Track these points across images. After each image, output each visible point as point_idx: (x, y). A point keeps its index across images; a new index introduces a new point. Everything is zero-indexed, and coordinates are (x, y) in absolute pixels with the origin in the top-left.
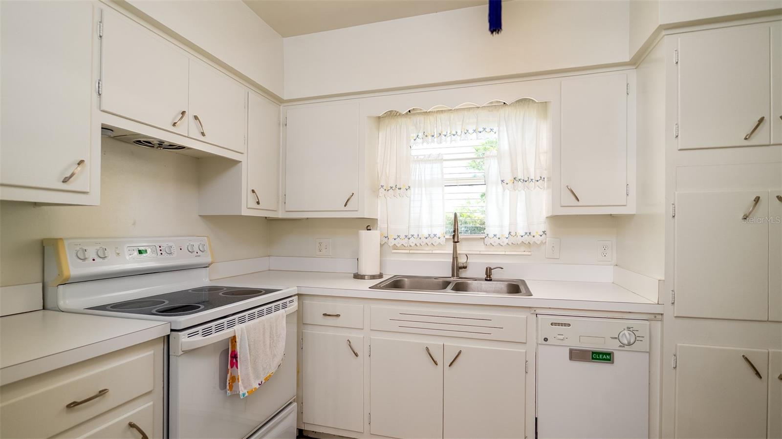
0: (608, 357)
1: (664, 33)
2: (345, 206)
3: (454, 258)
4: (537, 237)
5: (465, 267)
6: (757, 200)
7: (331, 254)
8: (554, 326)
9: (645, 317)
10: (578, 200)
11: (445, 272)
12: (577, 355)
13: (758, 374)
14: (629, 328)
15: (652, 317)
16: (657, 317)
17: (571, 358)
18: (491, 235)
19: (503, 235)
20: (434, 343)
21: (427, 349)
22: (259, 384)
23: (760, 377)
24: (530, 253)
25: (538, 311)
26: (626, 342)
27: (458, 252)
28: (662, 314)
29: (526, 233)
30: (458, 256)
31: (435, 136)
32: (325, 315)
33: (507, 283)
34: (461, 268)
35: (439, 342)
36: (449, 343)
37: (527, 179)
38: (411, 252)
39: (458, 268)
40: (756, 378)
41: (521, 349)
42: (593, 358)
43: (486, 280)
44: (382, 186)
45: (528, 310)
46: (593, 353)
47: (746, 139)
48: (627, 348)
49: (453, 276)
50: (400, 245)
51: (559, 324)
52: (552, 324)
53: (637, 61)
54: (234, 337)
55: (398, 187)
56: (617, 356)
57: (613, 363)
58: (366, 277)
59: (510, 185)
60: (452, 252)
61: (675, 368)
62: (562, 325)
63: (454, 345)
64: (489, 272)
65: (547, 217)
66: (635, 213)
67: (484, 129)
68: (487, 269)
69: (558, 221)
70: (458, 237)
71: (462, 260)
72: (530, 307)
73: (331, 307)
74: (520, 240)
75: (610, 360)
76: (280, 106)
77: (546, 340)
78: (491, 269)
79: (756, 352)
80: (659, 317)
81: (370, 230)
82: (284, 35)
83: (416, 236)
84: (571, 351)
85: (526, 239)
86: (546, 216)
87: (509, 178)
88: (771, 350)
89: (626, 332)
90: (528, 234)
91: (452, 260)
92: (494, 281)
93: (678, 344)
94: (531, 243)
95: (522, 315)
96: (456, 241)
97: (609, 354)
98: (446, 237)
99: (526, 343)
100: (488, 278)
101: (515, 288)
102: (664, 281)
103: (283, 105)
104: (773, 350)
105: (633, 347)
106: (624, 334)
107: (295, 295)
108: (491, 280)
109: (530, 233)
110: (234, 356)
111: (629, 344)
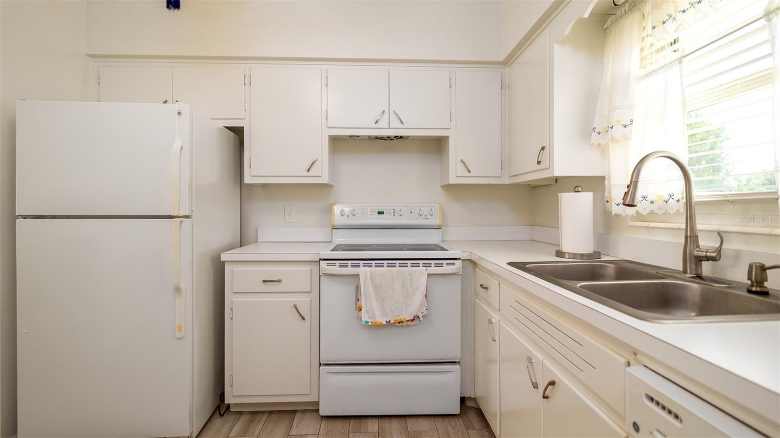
3: (687, 238)
22: (387, 322)
32: (481, 286)
49: (685, 271)
64: (755, 275)
68: (751, 267)
78: (763, 269)
91: (684, 242)
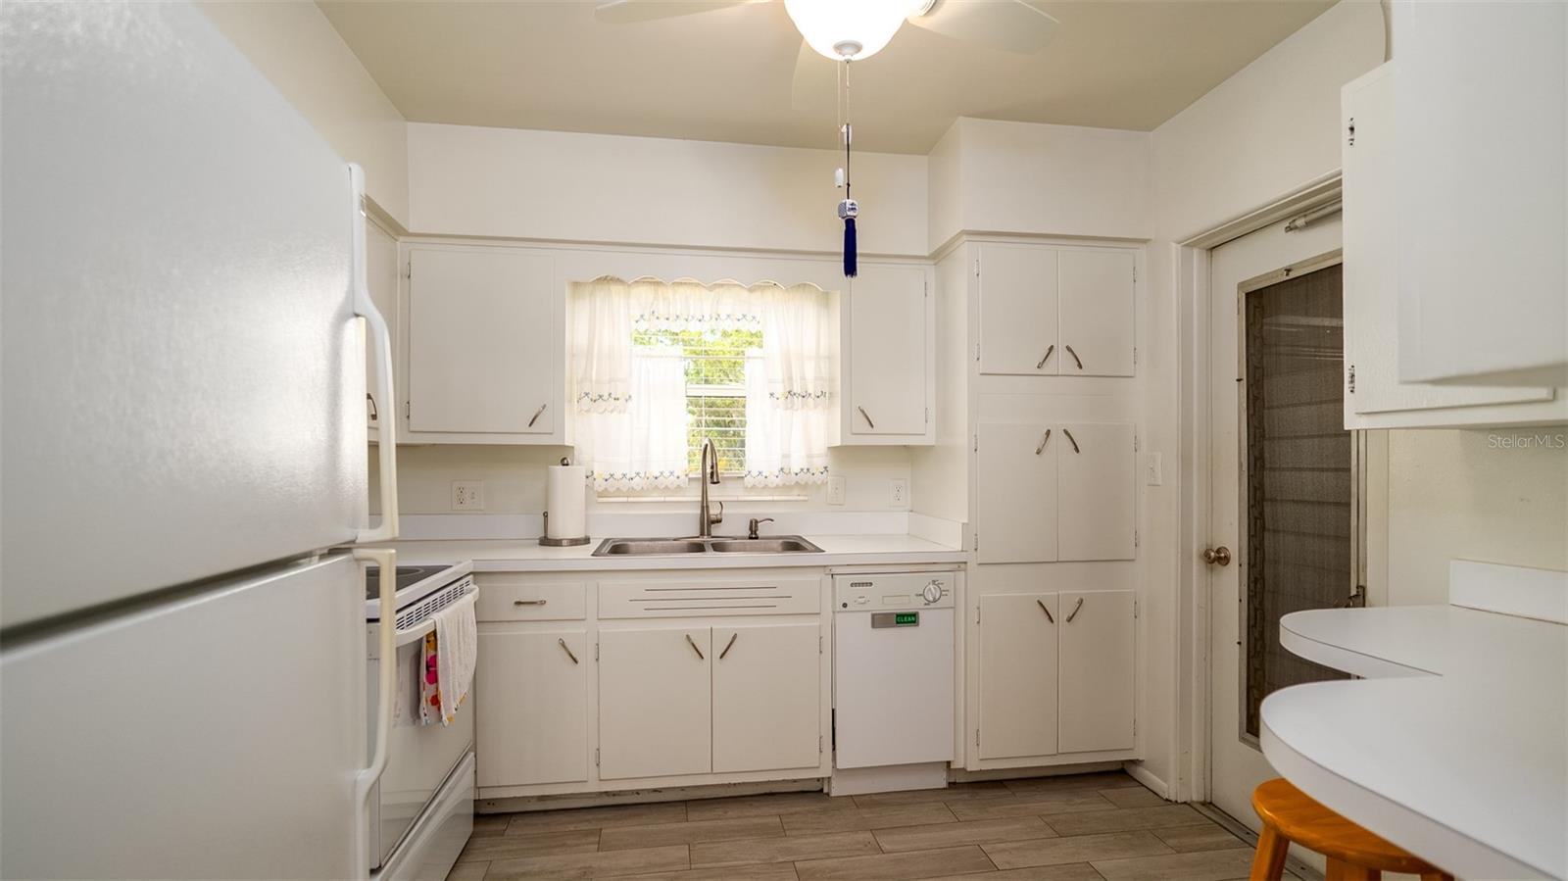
0: (913, 619)
1: (965, 238)
2: (530, 425)
3: (703, 507)
4: (817, 474)
5: (719, 521)
6: (1048, 433)
7: (482, 508)
8: (854, 588)
9: (948, 567)
10: (872, 426)
11: (691, 530)
12: (880, 621)
13: (1050, 618)
14: (934, 581)
15: (956, 566)
16: (961, 566)
17: (874, 626)
18: (755, 473)
19: (771, 473)
20: (697, 628)
21: (688, 637)
22: (456, 709)
23: (1052, 621)
24: (806, 498)
25: (835, 570)
26: (931, 599)
27: (710, 499)
28: (966, 563)
29: (802, 470)
30: (710, 504)
31: (671, 319)
32: (518, 603)
33: (781, 541)
34: (713, 522)
35: (706, 625)
36: (718, 625)
37: (820, 394)
38: (630, 499)
39: (708, 522)
40: (1049, 622)
41: (814, 622)
42: (897, 623)
43: (750, 538)
44: (587, 394)
45: (822, 569)
46: (898, 615)
47: (1038, 367)
48: (932, 605)
49: (702, 534)
50: (614, 489)
51: (859, 584)
52: (852, 585)
53: (938, 256)
54: (435, 633)
55: (613, 396)
56: (923, 617)
57: (918, 625)
58: (564, 543)
59: (782, 399)
60: (700, 499)
61: (978, 622)
62: (863, 584)
63: (725, 627)
64: (754, 526)
65: (829, 448)
66: (933, 443)
67: (744, 316)
68: (751, 522)
69: (844, 454)
70: (717, 476)
71: (714, 511)
72: (825, 566)
73: (527, 589)
74: (794, 479)
75: (914, 622)
76: (396, 240)
77: (845, 605)
78: (756, 522)
79: (1048, 595)
80: (963, 566)
81: (567, 465)
82: (408, 118)
83: (642, 475)
84: (873, 616)
85: (804, 478)
86: (827, 446)
87: (780, 390)
88: (1060, 592)
89: (931, 586)
90: (805, 471)
91: (699, 512)
92: (762, 538)
93: (982, 596)
94: (810, 483)
95: (815, 577)
96: (715, 480)
97: (915, 615)
98: (690, 476)
99: (819, 614)
100: (753, 535)
101: (794, 545)
102: (967, 524)
103: (401, 239)
104: (1064, 592)
105: (938, 604)
106: (930, 589)
107: (468, 575)
108: (757, 538)
109: (808, 470)
110: (432, 663)
111: (935, 601)
